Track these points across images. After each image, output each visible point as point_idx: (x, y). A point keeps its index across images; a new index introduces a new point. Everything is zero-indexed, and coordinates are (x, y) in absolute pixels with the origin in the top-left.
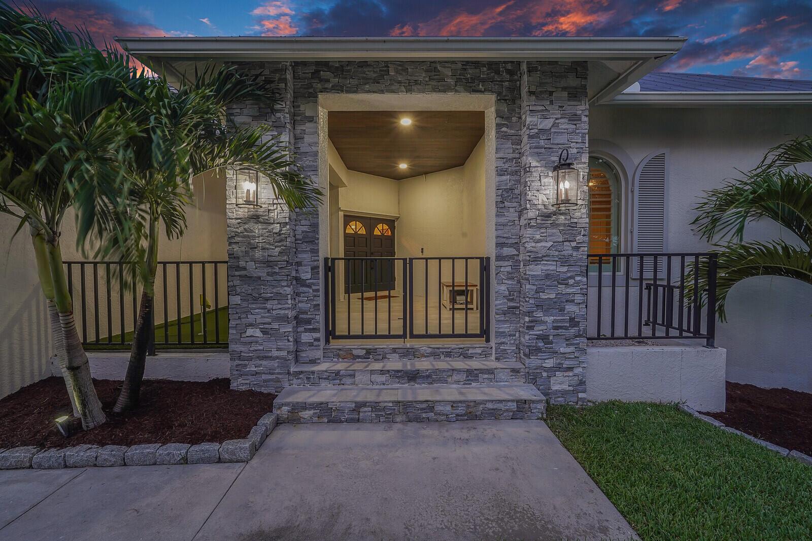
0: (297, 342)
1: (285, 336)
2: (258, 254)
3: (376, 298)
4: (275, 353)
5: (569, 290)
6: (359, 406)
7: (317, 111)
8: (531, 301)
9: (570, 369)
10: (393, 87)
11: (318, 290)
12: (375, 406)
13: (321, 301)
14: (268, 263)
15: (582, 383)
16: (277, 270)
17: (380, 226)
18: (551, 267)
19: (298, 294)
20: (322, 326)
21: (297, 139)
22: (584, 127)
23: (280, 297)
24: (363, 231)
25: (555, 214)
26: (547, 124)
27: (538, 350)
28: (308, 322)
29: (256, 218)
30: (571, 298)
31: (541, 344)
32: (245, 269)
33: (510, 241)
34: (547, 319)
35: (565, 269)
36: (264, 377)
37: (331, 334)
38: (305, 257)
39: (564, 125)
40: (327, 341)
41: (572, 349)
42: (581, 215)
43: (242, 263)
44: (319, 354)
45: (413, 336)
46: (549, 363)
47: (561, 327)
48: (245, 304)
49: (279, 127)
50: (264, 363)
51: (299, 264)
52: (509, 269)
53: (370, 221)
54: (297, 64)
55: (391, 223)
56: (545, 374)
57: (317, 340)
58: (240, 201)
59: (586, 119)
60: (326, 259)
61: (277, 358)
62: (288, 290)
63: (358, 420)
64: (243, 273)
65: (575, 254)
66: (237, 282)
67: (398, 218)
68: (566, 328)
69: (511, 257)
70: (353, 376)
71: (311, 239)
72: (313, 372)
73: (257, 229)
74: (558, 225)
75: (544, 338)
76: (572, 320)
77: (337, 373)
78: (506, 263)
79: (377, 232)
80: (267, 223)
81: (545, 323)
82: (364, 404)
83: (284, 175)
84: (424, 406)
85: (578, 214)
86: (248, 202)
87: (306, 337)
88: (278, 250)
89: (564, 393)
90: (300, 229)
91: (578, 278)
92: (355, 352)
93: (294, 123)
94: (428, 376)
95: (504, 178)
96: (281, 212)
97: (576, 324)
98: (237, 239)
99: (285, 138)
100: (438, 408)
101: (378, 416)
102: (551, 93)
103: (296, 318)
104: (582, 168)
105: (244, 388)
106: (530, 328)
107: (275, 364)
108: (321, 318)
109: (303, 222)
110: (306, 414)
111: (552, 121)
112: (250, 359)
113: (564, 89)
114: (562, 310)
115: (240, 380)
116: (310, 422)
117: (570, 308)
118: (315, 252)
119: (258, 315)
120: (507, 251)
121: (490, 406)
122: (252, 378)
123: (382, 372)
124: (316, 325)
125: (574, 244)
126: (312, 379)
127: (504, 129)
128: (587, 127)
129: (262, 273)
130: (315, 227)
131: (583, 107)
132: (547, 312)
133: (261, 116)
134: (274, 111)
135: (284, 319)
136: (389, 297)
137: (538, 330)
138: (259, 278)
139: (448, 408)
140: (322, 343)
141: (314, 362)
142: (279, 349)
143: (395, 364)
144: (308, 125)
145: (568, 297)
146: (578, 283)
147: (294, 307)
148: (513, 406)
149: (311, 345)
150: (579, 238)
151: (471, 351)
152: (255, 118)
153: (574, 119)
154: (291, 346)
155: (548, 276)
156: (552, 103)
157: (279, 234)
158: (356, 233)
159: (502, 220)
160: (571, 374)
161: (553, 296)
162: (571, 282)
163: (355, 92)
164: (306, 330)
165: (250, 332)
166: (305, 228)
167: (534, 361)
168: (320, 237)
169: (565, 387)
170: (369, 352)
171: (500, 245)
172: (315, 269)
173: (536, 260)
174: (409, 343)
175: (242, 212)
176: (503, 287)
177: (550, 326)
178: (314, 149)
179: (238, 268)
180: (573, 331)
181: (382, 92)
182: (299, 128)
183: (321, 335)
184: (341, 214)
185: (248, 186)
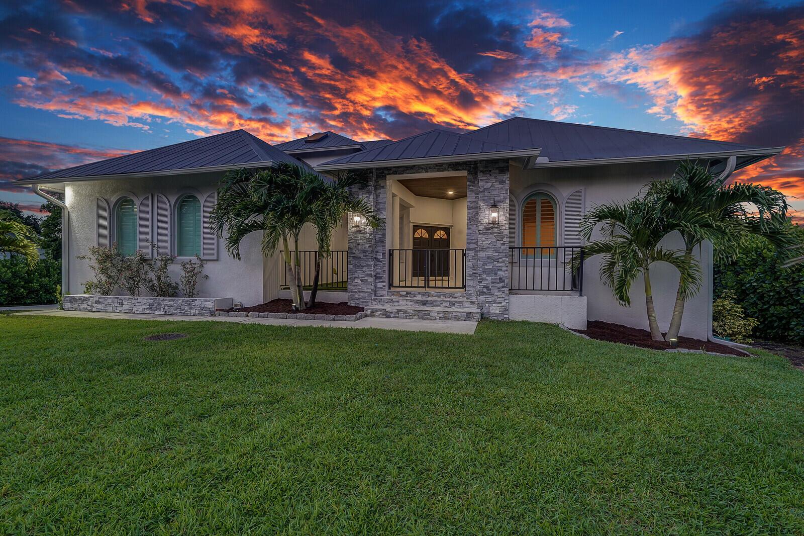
0: (375, 287)
1: (370, 283)
2: (360, 247)
3: (436, 280)
4: (366, 290)
5: (499, 265)
6: (399, 311)
7: (386, 183)
8: (481, 269)
9: (500, 303)
10: (420, 171)
11: (385, 264)
12: (405, 312)
13: (386, 268)
14: (364, 251)
15: (506, 310)
16: (367, 254)
17: (439, 232)
18: (490, 253)
19: (376, 265)
20: (387, 280)
21: (377, 196)
22: (507, 186)
23: (368, 266)
24: (426, 236)
25: (492, 228)
26: (489, 185)
27: (484, 293)
28: (380, 278)
29: (359, 232)
30: (501, 268)
31: (485, 290)
32: (354, 253)
33: (474, 241)
34: (488, 278)
35: (497, 254)
36: (361, 300)
37: (391, 285)
38: (380, 249)
39: (497, 185)
40: (390, 288)
41: (501, 293)
42: (506, 228)
43: (354, 251)
44: (385, 293)
45: (429, 287)
46: (489, 300)
47: (495, 282)
48: (354, 269)
49: (369, 192)
50: (361, 294)
51: (377, 252)
52: (473, 254)
53: (431, 230)
54: (377, 169)
55: (447, 230)
56: (487, 305)
57: (384, 286)
58: (354, 225)
59: (508, 182)
60: (390, 250)
61: (367, 292)
62: (372, 263)
63: (398, 317)
64: (354, 255)
65: (502, 247)
66: (351, 259)
67: (452, 226)
68: (498, 283)
69: (474, 249)
70: (398, 302)
71: (382, 241)
72: (381, 299)
73: (360, 236)
74: (494, 233)
75: (487, 287)
76: (500, 279)
77: (392, 300)
78: (472, 252)
79: (436, 236)
80: (364, 234)
81: (487, 280)
82: (401, 311)
83: (371, 216)
84: (426, 312)
85: (504, 228)
86: (356, 226)
87: (380, 285)
88: (368, 245)
89: (497, 315)
90: (378, 236)
91: (503, 259)
92: (401, 293)
93: (376, 189)
94: (431, 303)
95: (471, 211)
96: (369, 229)
97: (503, 281)
98: (352, 241)
99: (372, 197)
100: (432, 314)
101: (406, 316)
102: (490, 171)
103: (375, 276)
104: (506, 206)
105: (353, 305)
106: (480, 282)
107: (366, 295)
108: (386, 276)
109: (379, 233)
110: (377, 313)
111: (491, 184)
112: (356, 292)
113: (497, 168)
114: (496, 274)
115: (352, 302)
116: (378, 316)
117: (500, 273)
118: (384, 246)
119: (359, 274)
120: (472, 246)
121: (454, 314)
122: (356, 301)
123: (411, 301)
124: (384, 280)
125: (502, 242)
126: (380, 302)
127: (471, 187)
128: (509, 186)
129: (361, 256)
130: (384, 235)
131: (506, 176)
132: (488, 275)
133: (362, 188)
134: (367, 186)
135: (370, 275)
136: (442, 280)
137: (484, 283)
138: (360, 257)
139: (436, 314)
140: (387, 288)
141: (382, 296)
142: (367, 289)
143: (419, 297)
144: (382, 190)
145: (498, 268)
146: (504, 261)
147: (374, 271)
148: (465, 315)
149: (381, 288)
150: (505, 239)
151: (456, 295)
152: (360, 189)
153: (502, 182)
154: (373, 287)
155: (488, 258)
156: (491, 175)
157: (369, 239)
158: (421, 237)
159: (470, 231)
160: (500, 305)
161: (491, 267)
162: (500, 260)
163: (402, 174)
164: (380, 282)
165: (356, 280)
166: (380, 236)
167: (482, 298)
168: (386, 240)
169: (497, 311)
170: (407, 293)
171: (468, 243)
172: (384, 254)
173: (483, 250)
174: (427, 290)
175: (354, 229)
176: (470, 263)
177: (490, 282)
178: (384, 200)
179: (352, 253)
180: (501, 284)
181: (414, 173)
182: (378, 191)
183: (386, 284)
184: (411, 225)
185: (357, 219)
